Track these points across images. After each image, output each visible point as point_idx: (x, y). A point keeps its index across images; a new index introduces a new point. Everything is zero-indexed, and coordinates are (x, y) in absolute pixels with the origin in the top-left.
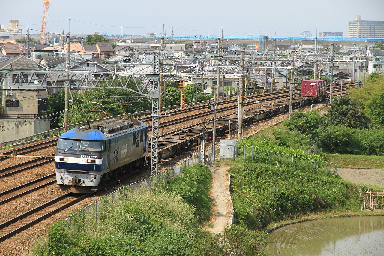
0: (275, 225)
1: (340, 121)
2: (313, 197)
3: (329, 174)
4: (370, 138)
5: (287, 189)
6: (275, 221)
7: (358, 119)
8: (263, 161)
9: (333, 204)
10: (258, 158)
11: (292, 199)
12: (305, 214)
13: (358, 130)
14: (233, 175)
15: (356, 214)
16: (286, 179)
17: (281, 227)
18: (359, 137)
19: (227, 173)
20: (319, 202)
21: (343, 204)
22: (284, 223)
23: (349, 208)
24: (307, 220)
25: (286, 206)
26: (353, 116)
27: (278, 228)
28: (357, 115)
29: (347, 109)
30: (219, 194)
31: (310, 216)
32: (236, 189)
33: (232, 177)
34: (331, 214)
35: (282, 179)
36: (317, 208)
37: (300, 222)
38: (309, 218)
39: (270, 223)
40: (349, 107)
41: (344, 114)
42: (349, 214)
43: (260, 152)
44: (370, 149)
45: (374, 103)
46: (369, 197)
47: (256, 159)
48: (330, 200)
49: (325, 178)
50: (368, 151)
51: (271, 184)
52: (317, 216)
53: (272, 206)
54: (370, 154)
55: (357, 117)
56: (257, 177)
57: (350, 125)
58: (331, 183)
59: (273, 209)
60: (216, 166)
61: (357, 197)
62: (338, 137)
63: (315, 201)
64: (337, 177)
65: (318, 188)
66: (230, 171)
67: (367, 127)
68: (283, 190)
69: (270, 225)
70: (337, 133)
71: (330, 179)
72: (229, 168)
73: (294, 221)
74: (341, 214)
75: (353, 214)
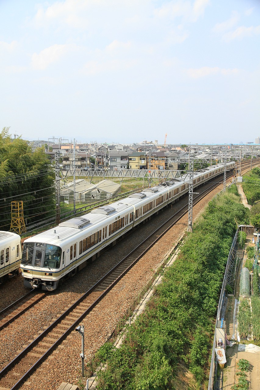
8: (251, 183)
14: (243, 187)
19: (241, 187)
27: (257, 202)
30: (240, 193)
32: (245, 191)
33: (243, 188)
39: (255, 201)
43: (249, 180)
47: (249, 183)
51: (254, 190)
56: (250, 188)
59: (255, 197)
60: (238, 184)
68: (258, 192)
72: (241, 185)
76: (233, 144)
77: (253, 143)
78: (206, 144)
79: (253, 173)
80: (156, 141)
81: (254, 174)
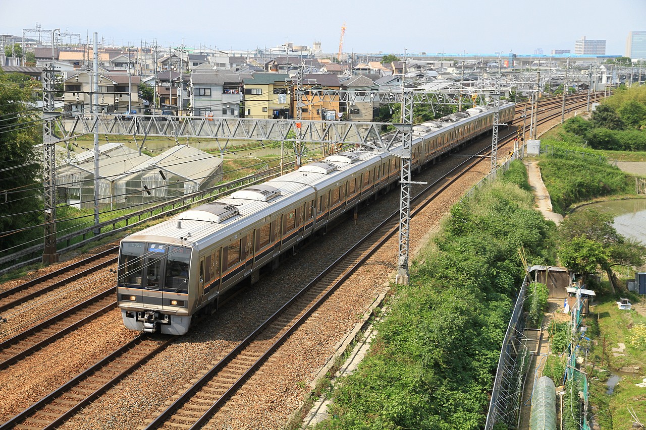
0: (575, 205)
1: (601, 124)
2: (602, 184)
3: (611, 167)
4: (626, 138)
5: (582, 178)
6: (575, 202)
7: (616, 123)
8: (561, 157)
9: (616, 190)
10: (557, 155)
11: (586, 186)
12: (596, 197)
13: (616, 131)
14: (541, 167)
15: (634, 197)
16: (580, 171)
17: (579, 207)
18: (618, 137)
19: (537, 166)
20: (606, 188)
21: (623, 190)
22: (581, 204)
23: (628, 192)
24: (597, 202)
25: (582, 191)
26: (612, 120)
27: (577, 207)
28: (615, 120)
29: (607, 115)
30: (535, 182)
31: (600, 199)
32: (545, 179)
33: (541, 169)
34: (614, 197)
35: (577, 171)
36: (604, 193)
37: (592, 203)
38: (598, 200)
39: (571, 204)
40: (609, 113)
41: (605, 119)
42: (629, 197)
43: (558, 150)
44: (625, 146)
45: (625, 110)
46: (643, 184)
47: (555, 156)
48: (614, 187)
49: (609, 170)
50: (623, 147)
51: (570, 174)
52: (604, 198)
53: (572, 191)
54: (625, 150)
55: (615, 121)
56: (559, 169)
57: (609, 127)
58: (613, 174)
59: (573, 193)
60: (528, 160)
61: (634, 185)
62: (601, 137)
63: (603, 187)
64: (617, 169)
65: (604, 177)
66: (538, 164)
67: (622, 129)
68: (579, 180)
69: (572, 206)
70: (601, 134)
71: (613, 171)
72: (538, 162)
73: (588, 203)
74: (623, 197)
75: (632, 197)
76: (518, 54)
77: (568, 51)
78: (447, 55)
79: (568, 131)
80: (316, 44)
81: (571, 134)
